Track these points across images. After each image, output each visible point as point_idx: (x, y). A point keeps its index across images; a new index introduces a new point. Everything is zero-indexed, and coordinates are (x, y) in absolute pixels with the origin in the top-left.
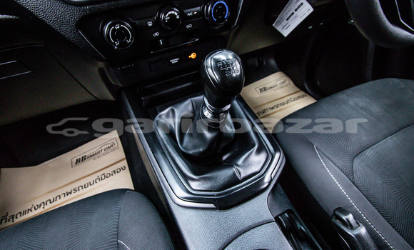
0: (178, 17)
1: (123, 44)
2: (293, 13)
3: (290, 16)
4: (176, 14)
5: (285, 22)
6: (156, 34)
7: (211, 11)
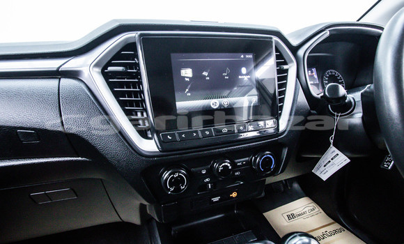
0: (230, 168)
1: (177, 190)
2: (330, 162)
3: (327, 164)
4: (229, 165)
5: (322, 168)
6: (207, 180)
7: (259, 162)
